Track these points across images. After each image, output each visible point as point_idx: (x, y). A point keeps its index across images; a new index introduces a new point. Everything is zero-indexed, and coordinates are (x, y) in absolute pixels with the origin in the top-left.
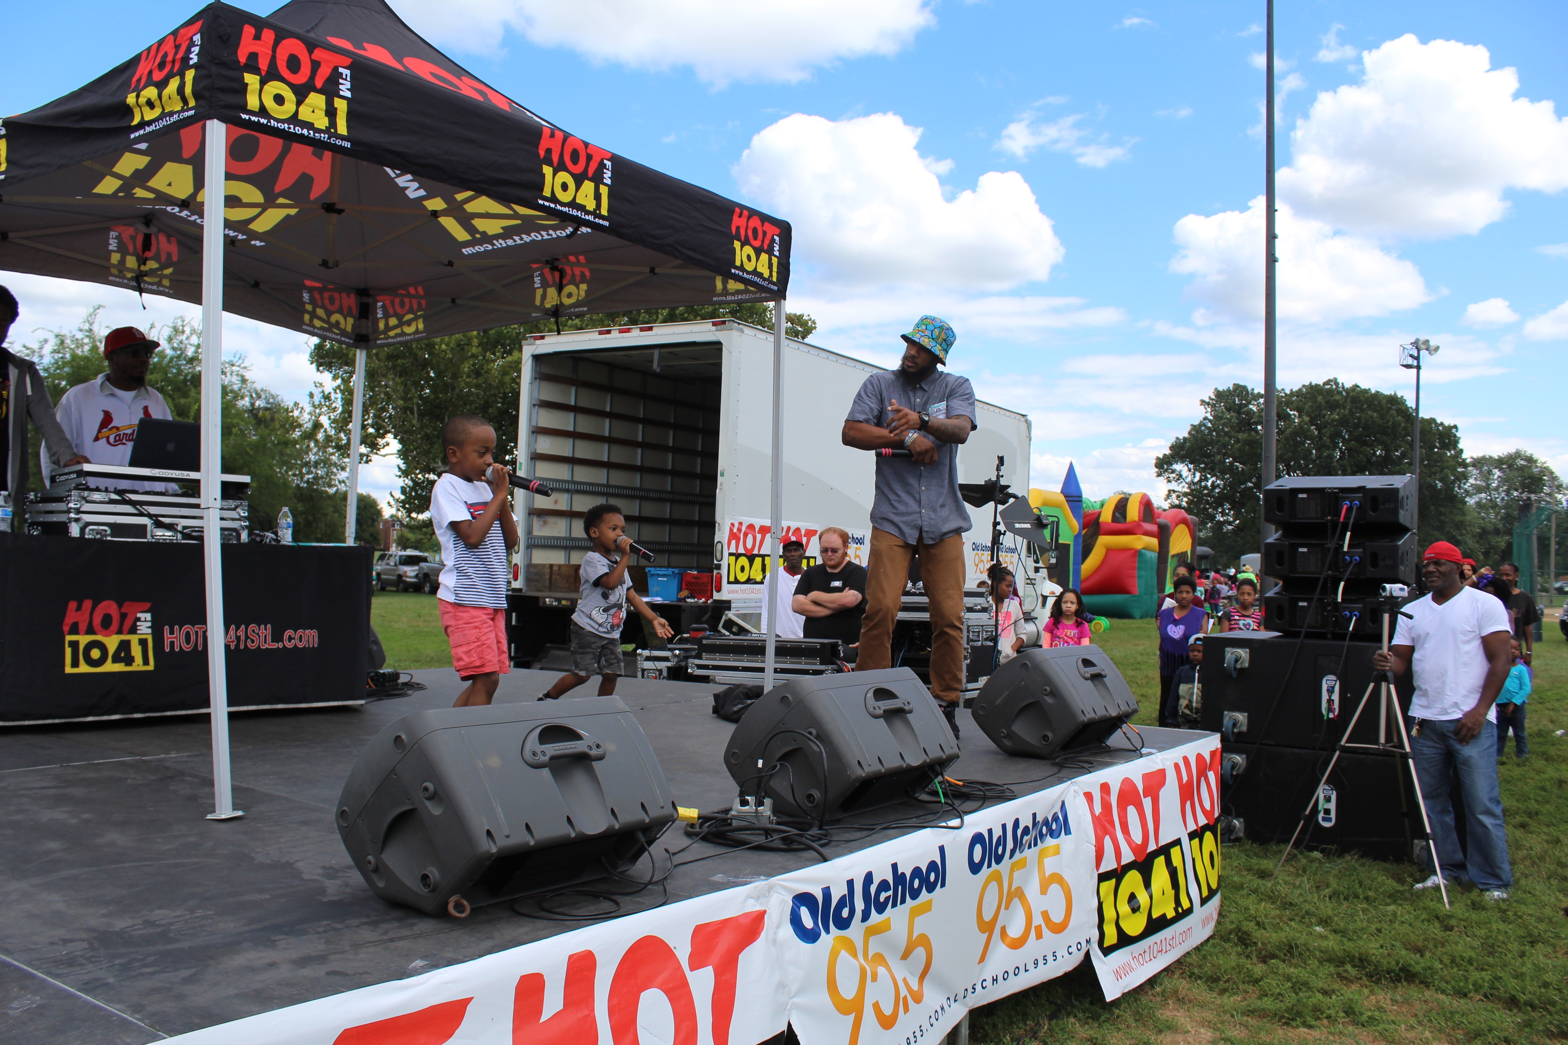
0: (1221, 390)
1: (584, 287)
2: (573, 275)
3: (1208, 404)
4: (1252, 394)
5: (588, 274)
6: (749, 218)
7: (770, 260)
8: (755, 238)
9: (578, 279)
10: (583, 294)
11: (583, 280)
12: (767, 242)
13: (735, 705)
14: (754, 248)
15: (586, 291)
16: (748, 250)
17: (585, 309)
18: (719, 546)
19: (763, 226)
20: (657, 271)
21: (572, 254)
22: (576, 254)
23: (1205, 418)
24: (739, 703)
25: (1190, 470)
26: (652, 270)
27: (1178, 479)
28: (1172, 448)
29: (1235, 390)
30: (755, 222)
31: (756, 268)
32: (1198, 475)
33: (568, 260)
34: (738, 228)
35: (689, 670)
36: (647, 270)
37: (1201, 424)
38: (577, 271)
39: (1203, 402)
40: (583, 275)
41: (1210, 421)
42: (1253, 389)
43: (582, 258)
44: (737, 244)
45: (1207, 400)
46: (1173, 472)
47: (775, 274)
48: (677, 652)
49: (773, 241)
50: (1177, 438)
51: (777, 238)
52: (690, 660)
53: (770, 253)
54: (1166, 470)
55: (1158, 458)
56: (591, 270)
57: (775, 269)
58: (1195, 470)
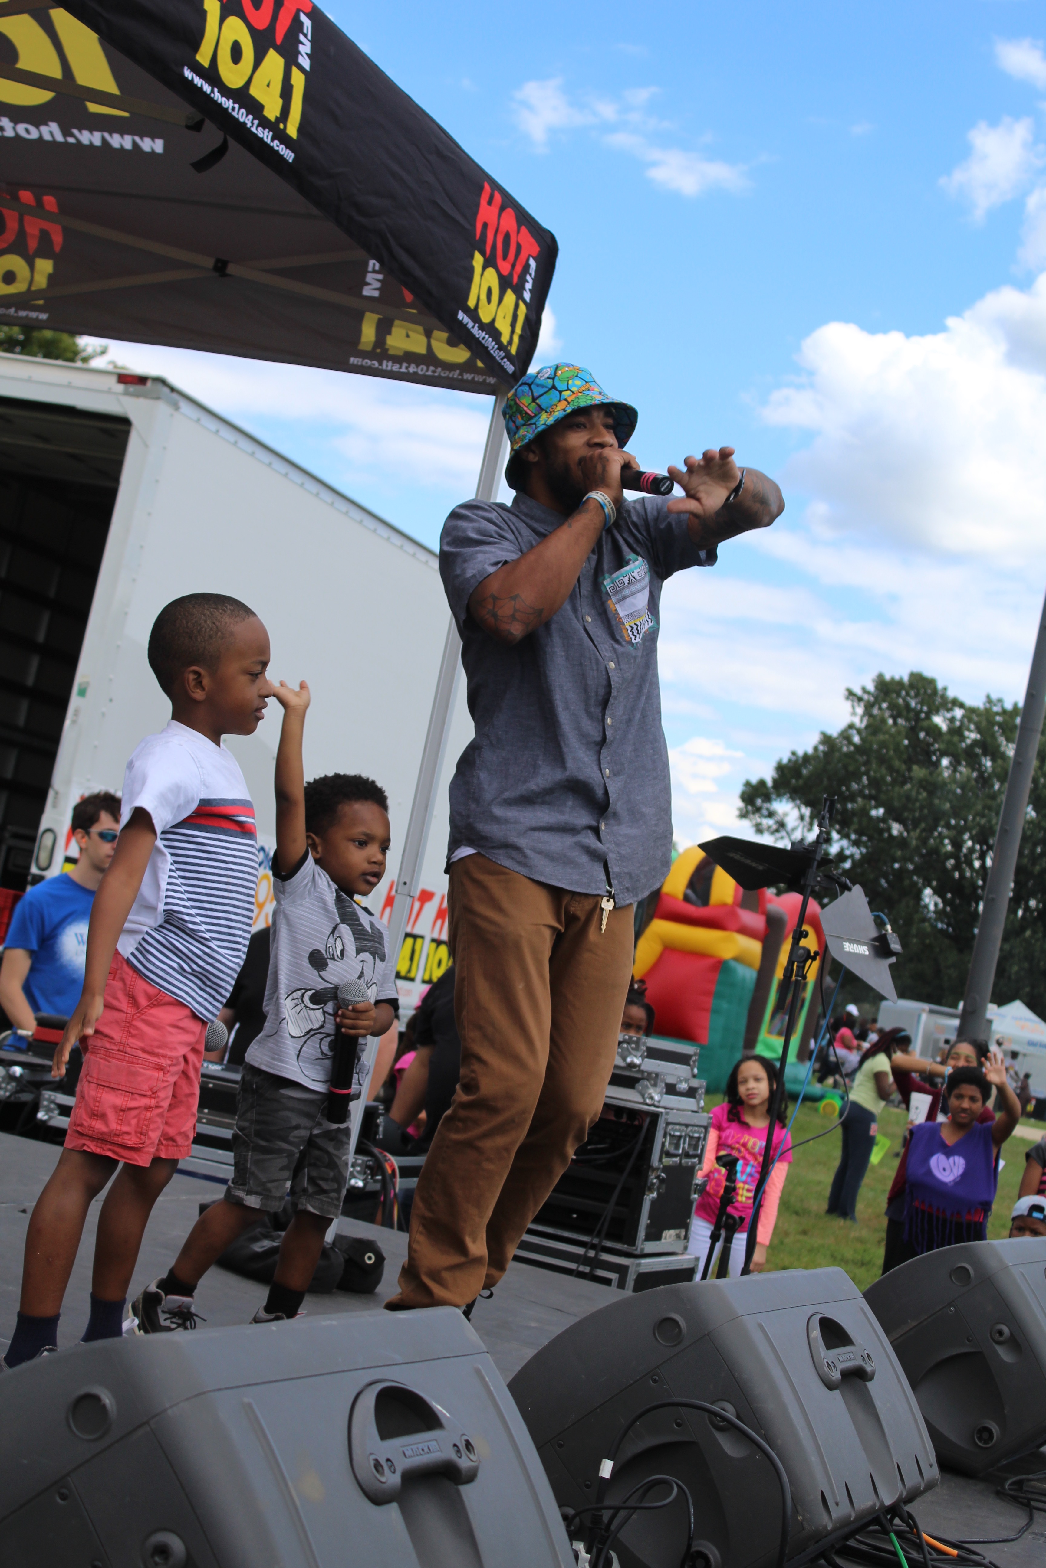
0: (888, 677)
1: (44, 266)
2: (22, 234)
3: (860, 699)
4: (943, 697)
5: (58, 239)
6: (502, 209)
7: (517, 307)
8: (505, 258)
9: (33, 244)
10: (41, 281)
11: (45, 251)
12: (519, 268)
13: (256, 1239)
14: (501, 277)
15: (51, 277)
16: (491, 278)
17: (44, 316)
18: (48, 840)
19: (518, 232)
20: (231, 269)
21: (27, 186)
22: (39, 189)
23: (851, 726)
24: (266, 1236)
25: (802, 818)
26: (221, 267)
27: (777, 831)
28: (781, 768)
29: (912, 685)
30: (509, 222)
31: (493, 321)
32: (816, 830)
33: (16, 198)
34: (485, 225)
35: (41, 1115)
36: (210, 263)
37: (845, 735)
38: (33, 227)
39: (851, 694)
40: (45, 236)
41: (859, 732)
42: (945, 689)
43: (50, 201)
44: (478, 260)
45: (858, 691)
46: (771, 814)
47: (516, 339)
48: (17, 1070)
49: (527, 267)
50: (794, 753)
51: (532, 263)
52: (47, 1094)
53: (518, 291)
54: (758, 810)
55: (748, 784)
56: (67, 232)
57: (518, 330)
58: (812, 817)
